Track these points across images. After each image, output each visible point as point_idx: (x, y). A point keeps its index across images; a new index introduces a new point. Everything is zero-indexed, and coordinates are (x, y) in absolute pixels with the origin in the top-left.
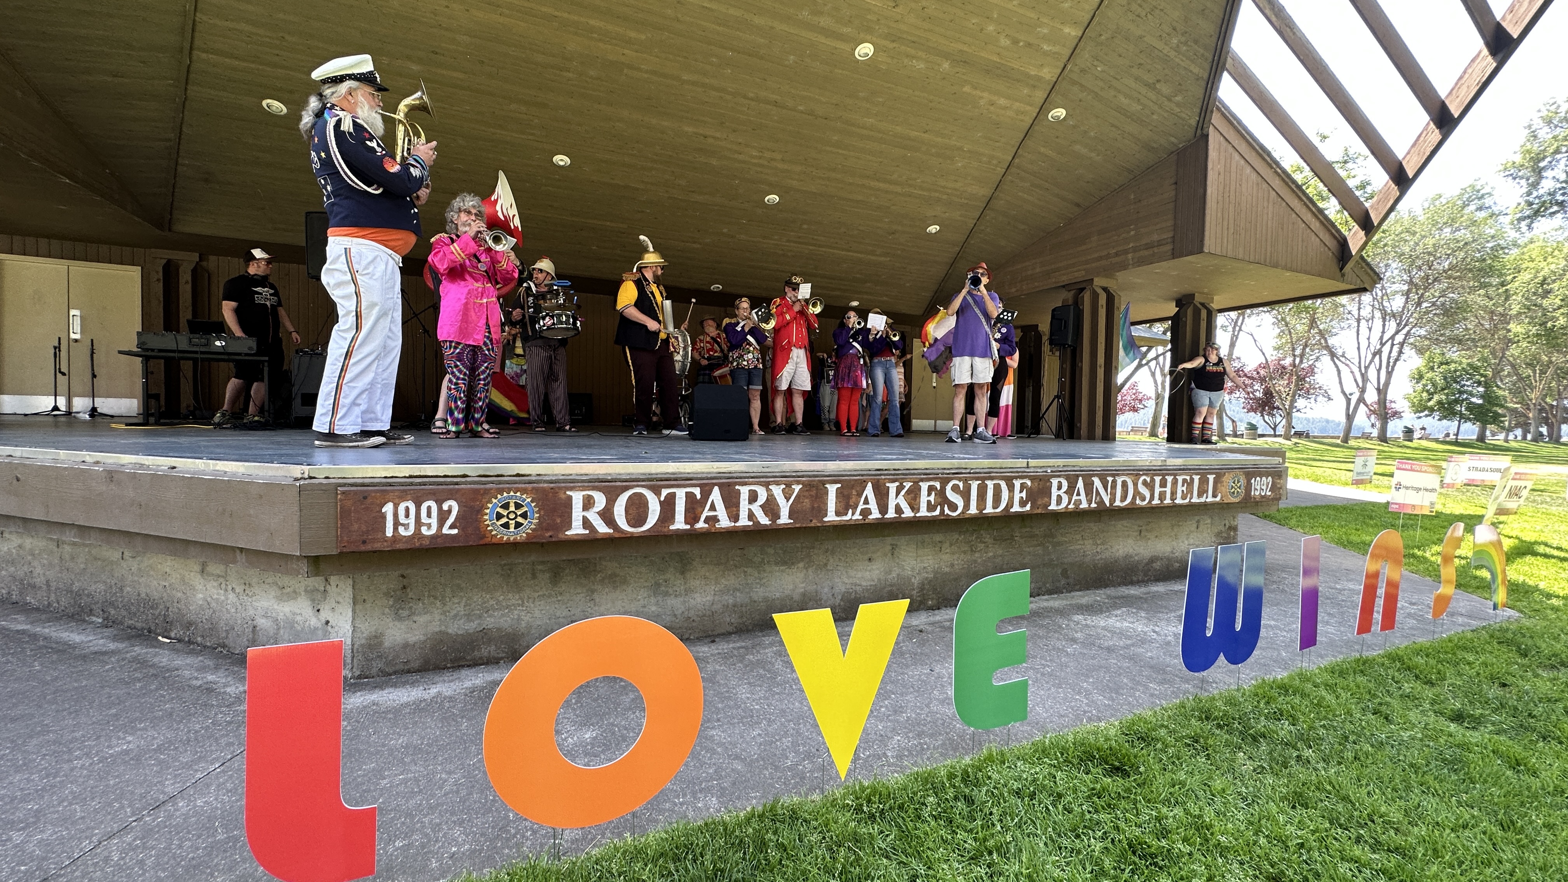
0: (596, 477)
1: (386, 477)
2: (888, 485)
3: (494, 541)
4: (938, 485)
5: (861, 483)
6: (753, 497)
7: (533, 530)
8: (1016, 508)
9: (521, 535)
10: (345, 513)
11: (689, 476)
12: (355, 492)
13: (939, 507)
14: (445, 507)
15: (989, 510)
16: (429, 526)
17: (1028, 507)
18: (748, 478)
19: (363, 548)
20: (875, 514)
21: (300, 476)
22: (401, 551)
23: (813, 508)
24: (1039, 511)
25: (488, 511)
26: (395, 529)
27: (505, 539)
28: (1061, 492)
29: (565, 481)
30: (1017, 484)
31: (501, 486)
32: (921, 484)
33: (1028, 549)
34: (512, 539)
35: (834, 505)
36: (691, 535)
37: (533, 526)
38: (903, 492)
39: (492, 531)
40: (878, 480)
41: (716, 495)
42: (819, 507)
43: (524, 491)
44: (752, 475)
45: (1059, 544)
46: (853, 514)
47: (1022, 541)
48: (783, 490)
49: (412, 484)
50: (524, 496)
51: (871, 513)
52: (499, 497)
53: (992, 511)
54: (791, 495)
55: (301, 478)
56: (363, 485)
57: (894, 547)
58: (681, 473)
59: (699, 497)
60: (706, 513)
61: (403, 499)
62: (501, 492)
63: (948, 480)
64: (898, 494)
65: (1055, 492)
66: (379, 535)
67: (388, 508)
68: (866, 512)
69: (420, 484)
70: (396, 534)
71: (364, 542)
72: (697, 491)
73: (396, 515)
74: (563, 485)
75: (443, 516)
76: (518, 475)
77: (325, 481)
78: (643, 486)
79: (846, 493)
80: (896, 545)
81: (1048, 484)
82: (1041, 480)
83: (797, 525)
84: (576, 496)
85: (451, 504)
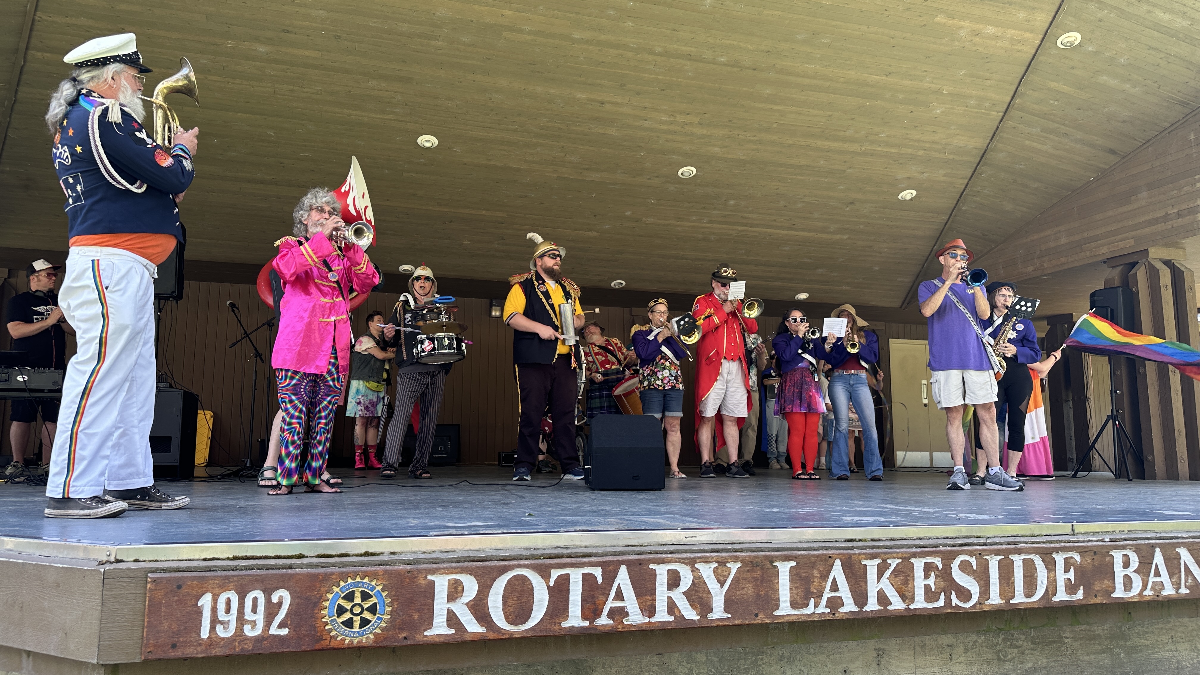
0: (465, 555)
1: (205, 559)
2: (864, 562)
3: (333, 644)
4: (938, 562)
5: (826, 560)
6: (674, 581)
7: (383, 629)
8: (1061, 596)
9: (367, 637)
10: (154, 608)
11: (587, 551)
12: (168, 580)
13: (943, 596)
14: (275, 599)
15: (1019, 598)
16: (254, 624)
17: (1080, 595)
18: (666, 552)
19: (172, 654)
20: (849, 606)
21: (105, 559)
22: (217, 658)
23: (758, 596)
24: (1098, 600)
25: (326, 604)
26: (213, 628)
27: (347, 642)
28: (1129, 571)
29: (426, 561)
30: (1059, 559)
31: (345, 569)
32: (913, 560)
33: (1086, 658)
34: (355, 642)
35: (788, 592)
36: (590, 635)
37: (383, 624)
38: (888, 574)
39: (330, 631)
40: (850, 556)
41: (623, 578)
42: (767, 594)
43: (373, 576)
44: (672, 548)
45: (1135, 649)
46: (816, 606)
47: (1076, 645)
48: (715, 570)
49: (235, 568)
50: (373, 583)
51: (843, 605)
52: (342, 584)
53: (1025, 600)
54: (727, 577)
55: (107, 562)
56: (178, 570)
57: (880, 654)
58: (576, 547)
59: (600, 580)
60: (611, 604)
61: (224, 588)
62: (344, 577)
63: (953, 555)
64: (880, 576)
65: (1119, 572)
66: (193, 637)
67: (206, 601)
68: (835, 603)
69: (246, 568)
70: (213, 636)
71: (174, 646)
72: (597, 572)
73: (214, 610)
74: (423, 566)
75: (272, 610)
76: (367, 554)
77: (134, 566)
78: (527, 566)
79: (804, 575)
80: (884, 650)
81: (1108, 559)
82: (1095, 553)
83: (737, 622)
84: (440, 581)
85: (282, 594)
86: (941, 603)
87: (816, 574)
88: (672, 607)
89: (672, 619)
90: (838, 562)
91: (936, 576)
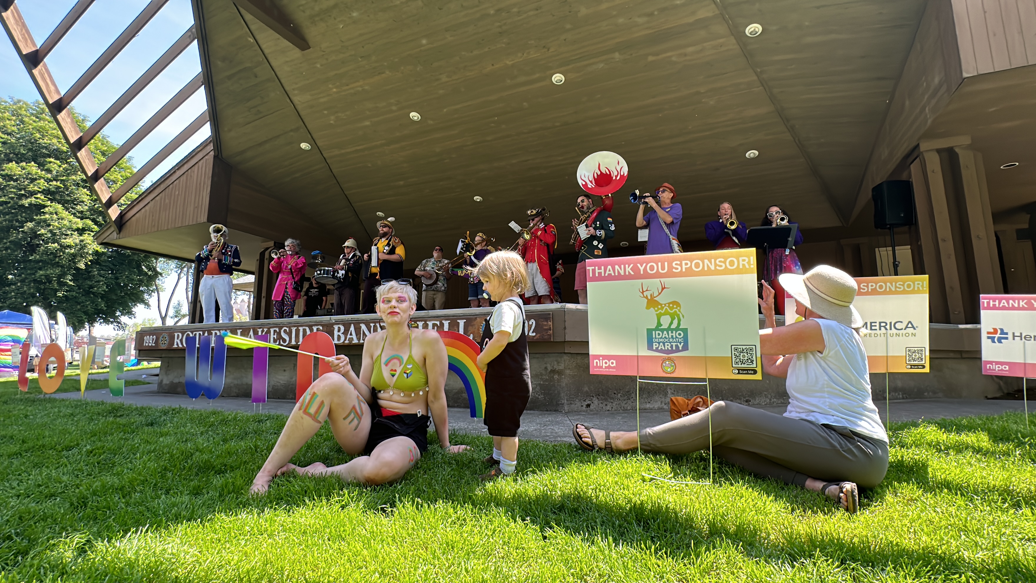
2: (258, 330)
4: (277, 330)
5: (249, 329)
9: (165, 347)
14: (153, 337)
16: (150, 343)
22: (146, 350)
25: (160, 339)
26: (145, 344)
28: (340, 333)
30: (315, 328)
31: (163, 331)
32: (271, 329)
34: (163, 348)
37: (167, 344)
38: (264, 333)
39: (160, 345)
40: (255, 328)
50: (166, 335)
52: (162, 335)
61: (147, 335)
63: (282, 327)
65: (336, 333)
67: (145, 338)
71: (141, 347)
72: (201, 333)
75: (153, 340)
81: (332, 329)
82: (328, 326)
84: (176, 334)
85: (155, 337)
90: (252, 330)
91: (277, 334)
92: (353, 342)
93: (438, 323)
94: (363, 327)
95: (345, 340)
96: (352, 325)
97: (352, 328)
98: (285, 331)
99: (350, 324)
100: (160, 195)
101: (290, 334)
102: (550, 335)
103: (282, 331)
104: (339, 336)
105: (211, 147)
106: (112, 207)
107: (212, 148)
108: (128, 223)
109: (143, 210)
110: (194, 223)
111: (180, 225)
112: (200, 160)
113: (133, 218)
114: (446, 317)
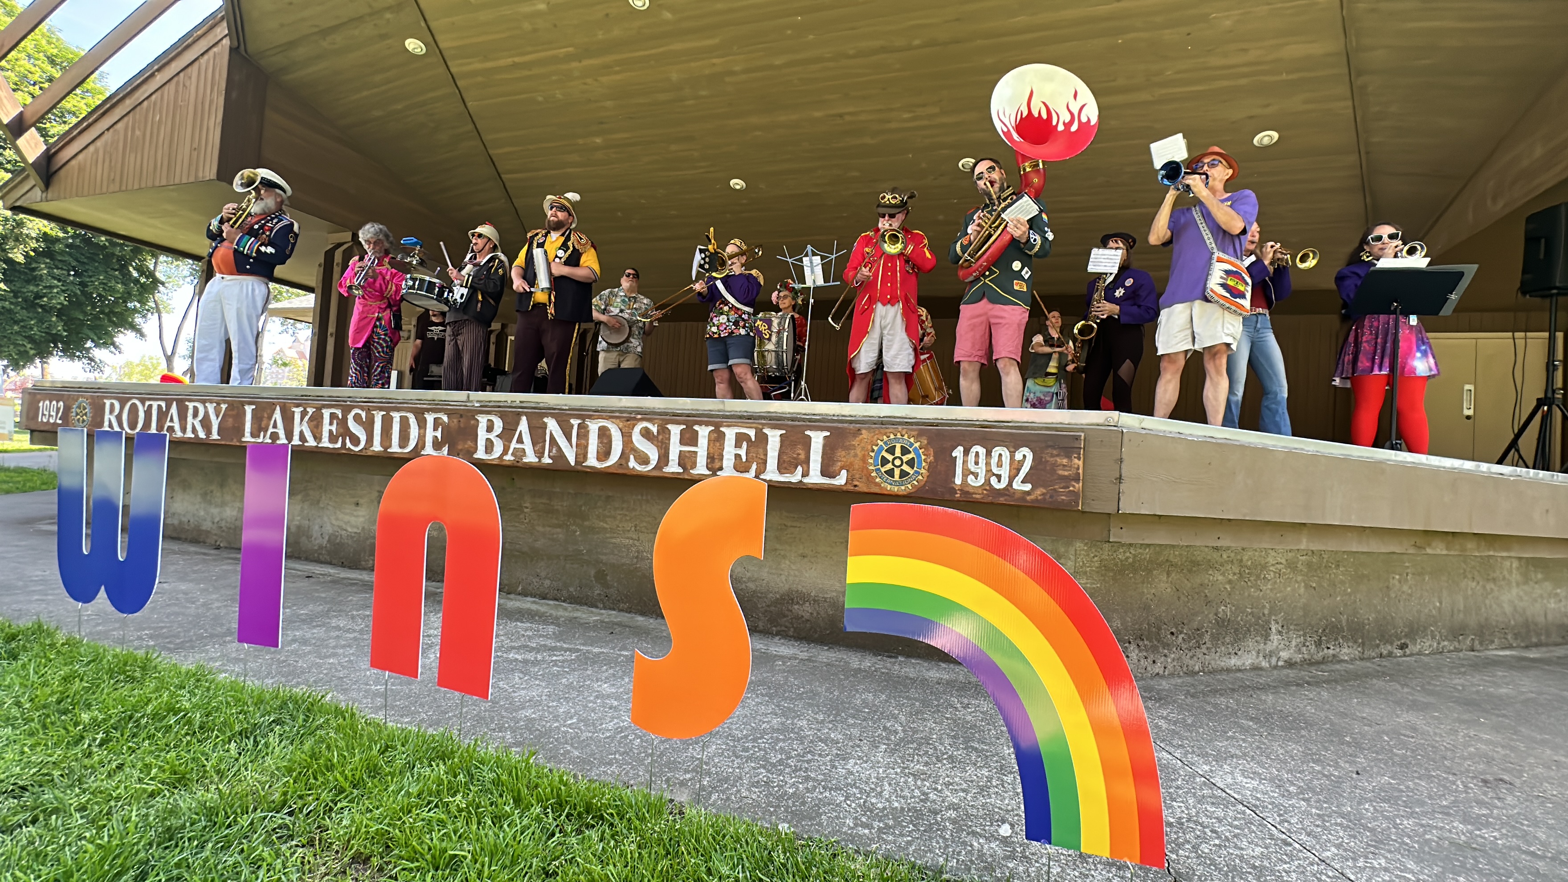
2: (293, 409)
4: (339, 413)
5: (272, 405)
6: (196, 412)
8: (428, 451)
10: (29, 406)
12: (33, 393)
13: (340, 439)
14: (59, 406)
15: (395, 448)
16: (52, 417)
17: (445, 451)
20: (283, 440)
23: (235, 427)
25: (73, 410)
26: (42, 417)
28: (492, 436)
30: (430, 418)
31: (79, 394)
32: (323, 411)
35: (250, 426)
37: (88, 422)
38: (306, 419)
39: (74, 423)
40: (285, 403)
41: (174, 410)
42: (239, 427)
43: (87, 398)
46: (264, 437)
48: (214, 408)
50: (88, 402)
51: (279, 438)
52: (78, 401)
53: (400, 450)
54: (220, 413)
59: (164, 409)
61: (46, 399)
62: (79, 397)
63: (350, 409)
64: (302, 420)
65: (482, 435)
66: (36, 420)
67: (41, 404)
68: (274, 436)
70: (41, 420)
72: (163, 404)
73: (43, 409)
74: (102, 395)
75: (58, 411)
79: (259, 416)
81: (472, 422)
82: (461, 416)
83: (223, 443)
84: (108, 403)
85: (61, 404)
86: (339, 445)
87: (266, 415)
88: (194, 430)
89: (193, 436)
90: (278, 408)
91: (337, 424)
92: (525, 460)
93: (752, 433)
94: (552, 425)
95: (505, 452)
96: (524, 418)
97: (523, 426)
98: (357, 418)
99: (519, 415)
100: (126, 119)
101: (368, 427)
102: (1075, 494)
103: (350, 417)
104: (489, 441)
105: (222, 30)
106: (27, 135)
107: (227, 32)
108: (62, 172)
109: (91, 148)
110: (192, 179)
111: (164, 183)
112: (202, 55)
113: (73, 162)
114: (775, 421)
